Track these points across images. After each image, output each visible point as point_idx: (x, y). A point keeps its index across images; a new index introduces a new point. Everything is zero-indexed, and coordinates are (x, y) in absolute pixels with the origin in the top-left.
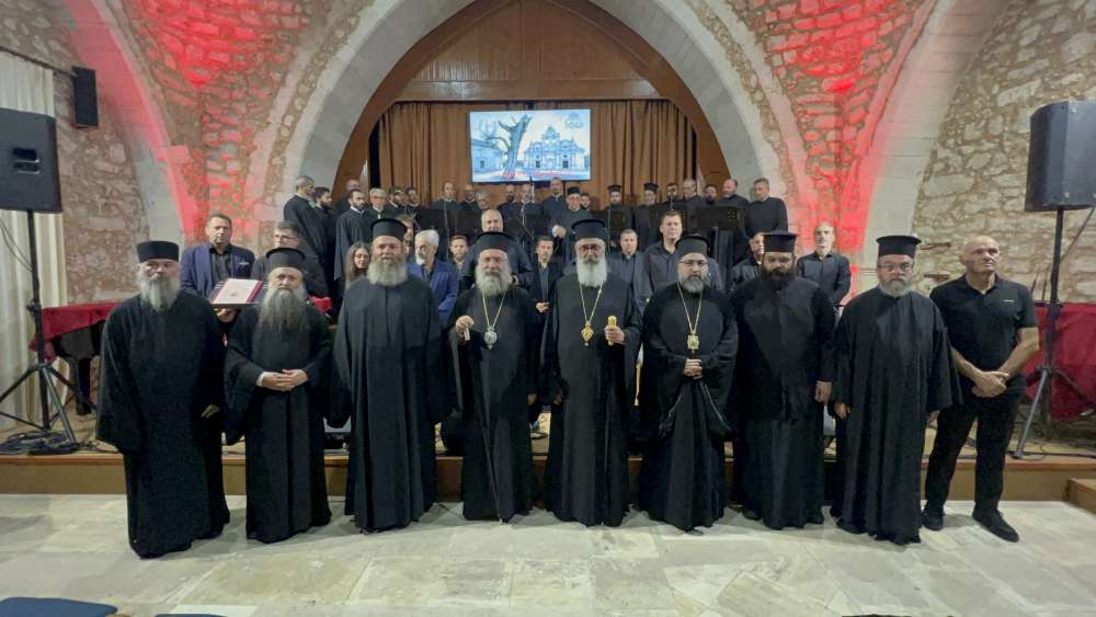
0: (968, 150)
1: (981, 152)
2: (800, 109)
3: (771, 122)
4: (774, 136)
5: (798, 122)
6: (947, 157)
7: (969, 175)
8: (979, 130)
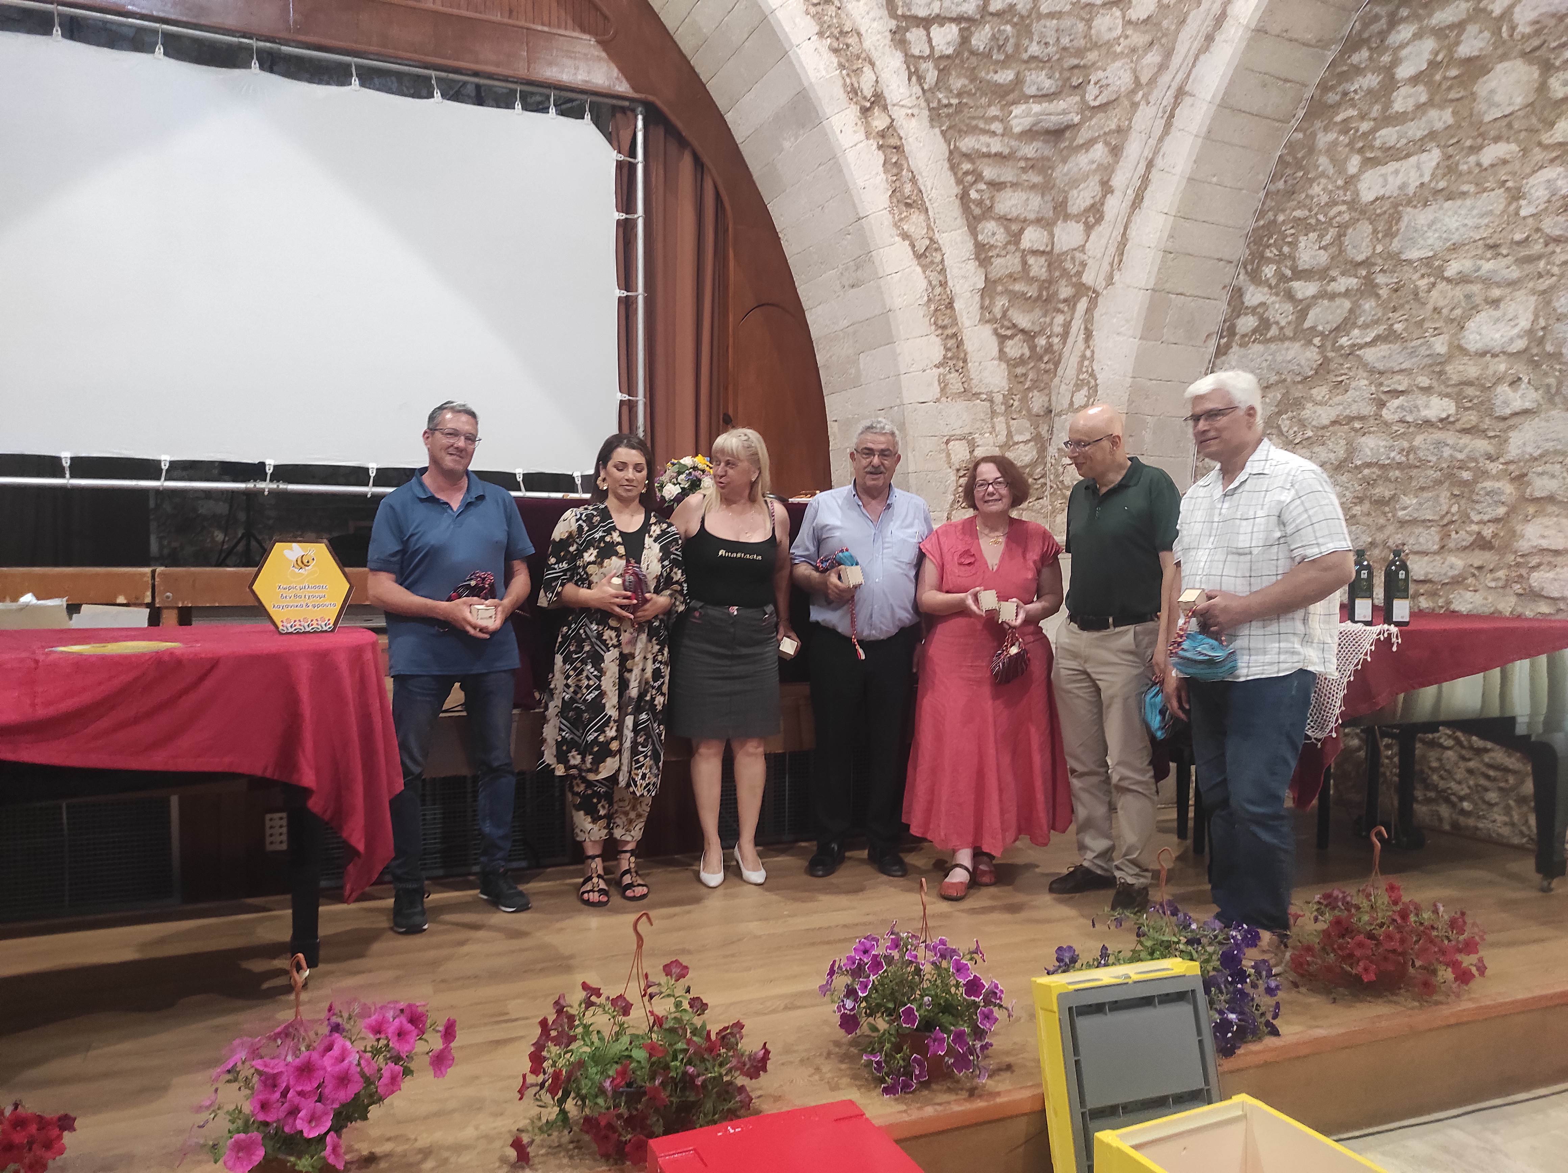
0: (1305, 289)
1: (1333, 296)
2: (966, 166)
3: (908, 188)
4: (915, 224)
5: (964, 198)
6: (1262, 304)
7: (1310, 342)
8: (1325, 248)
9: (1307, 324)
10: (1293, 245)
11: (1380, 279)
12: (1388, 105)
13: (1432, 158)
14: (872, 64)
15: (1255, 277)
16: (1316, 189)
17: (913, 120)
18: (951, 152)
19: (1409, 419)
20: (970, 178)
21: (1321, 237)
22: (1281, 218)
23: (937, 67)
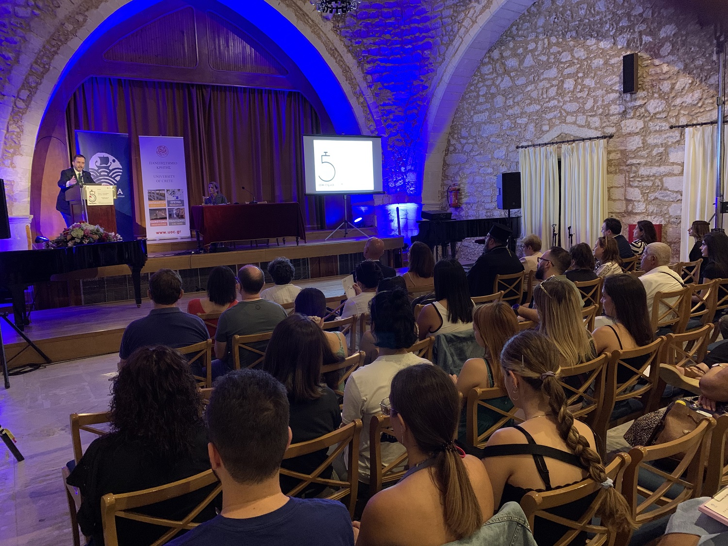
0: (463, 141)
1: (469, 144)
6: (455, 144)
7: (465, 154)
8: (467, 132)
9: (464, 150)
10: (461, 130)
11: (478, 140)
12: (478, 100)
13: (487, 114)
14: (359, 86)
15: (453, 137)
16: (465, 118)
19: (485, 173)
21: (466, 129)
22: (458, 124)
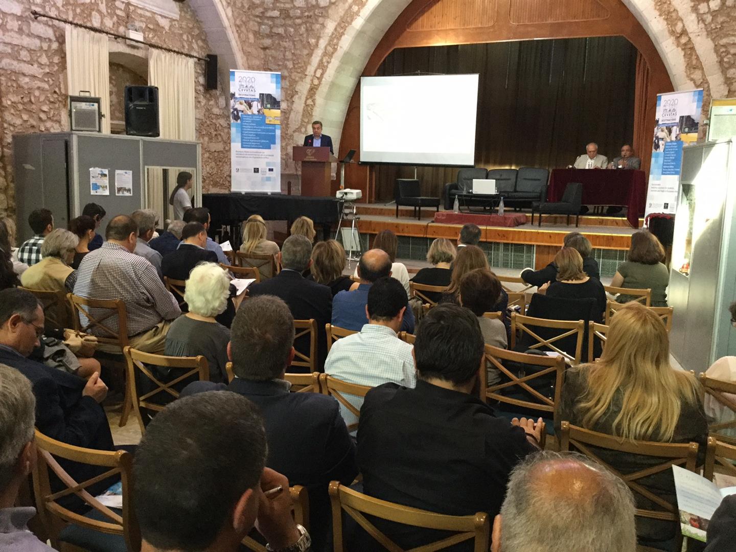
3: (694, 62)
14: (682, 20)
17: (699, 37)
18: (716, 45)
20: (724, 54)
23: (711, 15)
